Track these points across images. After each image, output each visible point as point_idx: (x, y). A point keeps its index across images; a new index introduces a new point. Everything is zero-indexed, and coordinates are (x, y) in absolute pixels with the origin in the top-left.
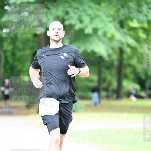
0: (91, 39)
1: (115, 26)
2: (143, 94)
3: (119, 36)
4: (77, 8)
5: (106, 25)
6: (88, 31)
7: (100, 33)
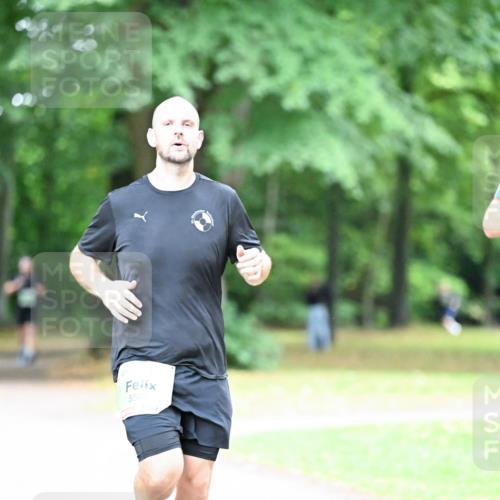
0: (306, 126)
1: (383, 86)
2: (476, 310)
3: (396, 117)
4: (259, 27)
5: (352, 81)
6: (295, 100)
7: (334, 108)
